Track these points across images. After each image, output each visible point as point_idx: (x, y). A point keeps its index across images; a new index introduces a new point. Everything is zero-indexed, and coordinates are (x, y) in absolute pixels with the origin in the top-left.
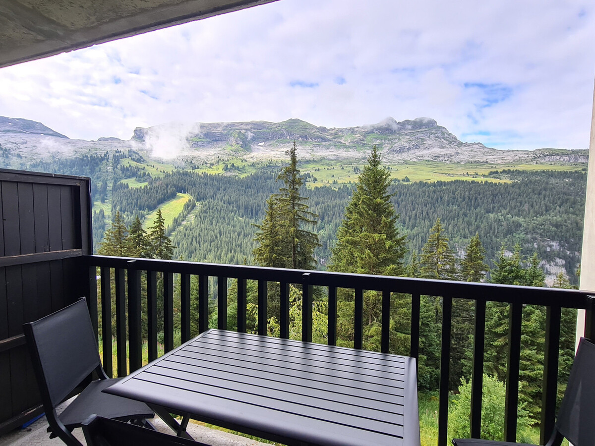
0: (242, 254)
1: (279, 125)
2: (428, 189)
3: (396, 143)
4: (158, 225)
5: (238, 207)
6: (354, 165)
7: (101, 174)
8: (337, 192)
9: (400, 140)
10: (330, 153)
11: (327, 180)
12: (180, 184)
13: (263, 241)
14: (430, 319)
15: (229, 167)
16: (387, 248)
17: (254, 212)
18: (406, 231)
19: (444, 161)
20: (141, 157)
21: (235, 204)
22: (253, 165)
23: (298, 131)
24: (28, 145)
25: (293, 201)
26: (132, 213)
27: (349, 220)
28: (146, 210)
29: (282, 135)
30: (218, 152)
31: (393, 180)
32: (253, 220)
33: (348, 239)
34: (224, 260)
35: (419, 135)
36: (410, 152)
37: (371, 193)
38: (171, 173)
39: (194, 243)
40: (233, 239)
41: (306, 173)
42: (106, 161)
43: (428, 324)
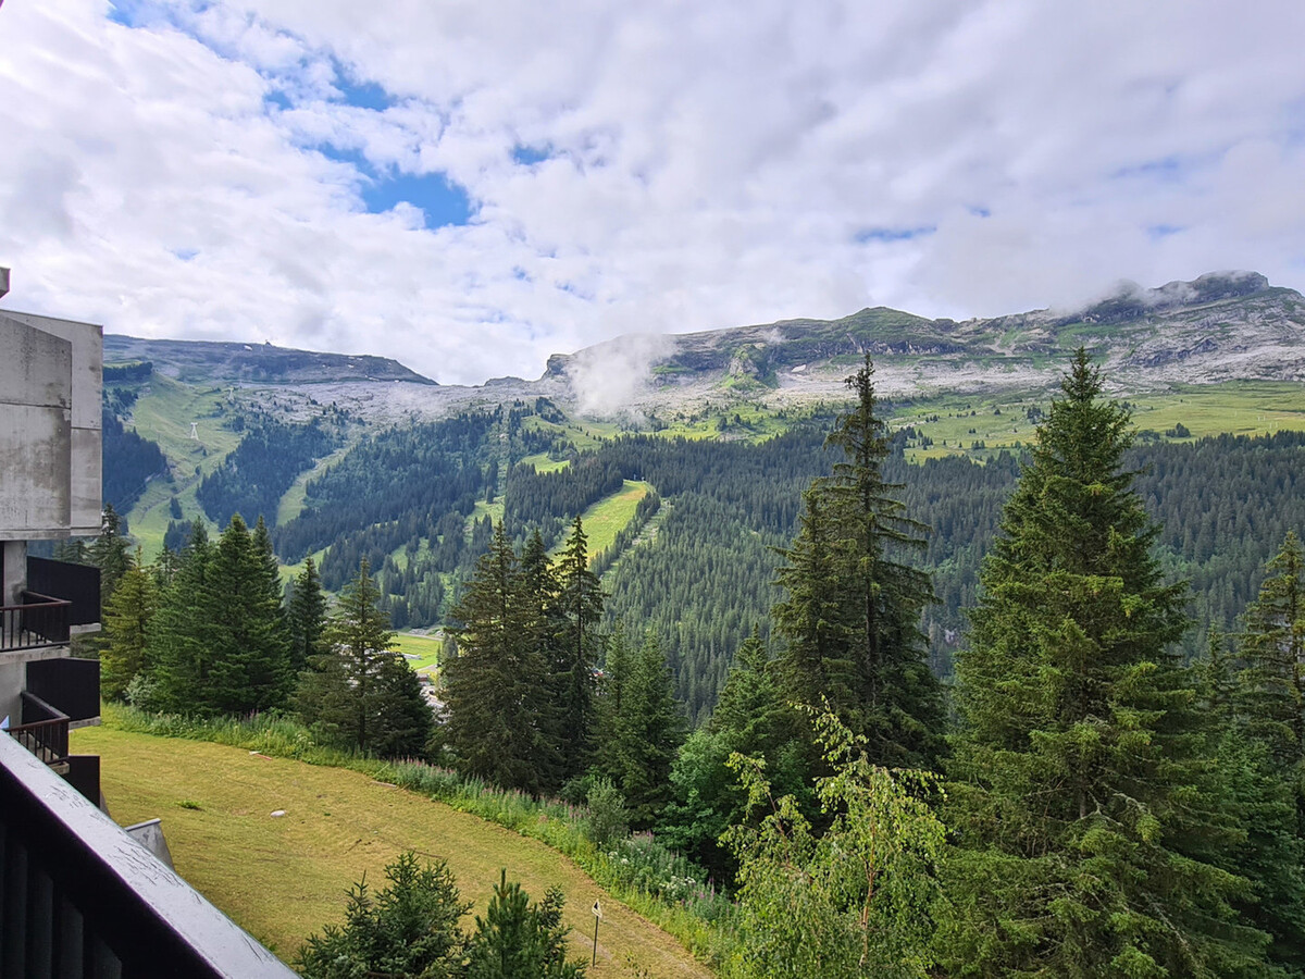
0: (757, 611)
1: (839, 324)
2: (1249, 453)
3: (1144, 341)
4: (574, 547)
5: (749, 508)
6: (1030, 403)
7: (488, 448)
8: (985, 468)
9: (1154, 332)
10: (965, 379)
11: (958, 442)
12: (630, 463)
13: (795, 586)
14: (1277, 823)
15: (729, 422)
16: (1128, 614)
17: (784, 518)
18: (1184, 566)
19: (1296, 379)
20: (559, 412)
21: (742, 503)
22: (781, 416)
23: (883, 334)
24: (376, 401)
25: (867, 494)
26: (540, 522)
27: (1012, 539)
28: (566, 516)
29: (846, 345)
30: (707, 393)
31: (1140, 435)
32: (782, 538)
33: (1012, 589)
34: (718, 624)
35: (1213, 317)
36: (1188, 362)
37: (1073, 470)
38: (614, 440)
39: (657, 585)
40: (737, 577)
41: (905, 427)
42: (497, 422)
43: (1271, 835)
